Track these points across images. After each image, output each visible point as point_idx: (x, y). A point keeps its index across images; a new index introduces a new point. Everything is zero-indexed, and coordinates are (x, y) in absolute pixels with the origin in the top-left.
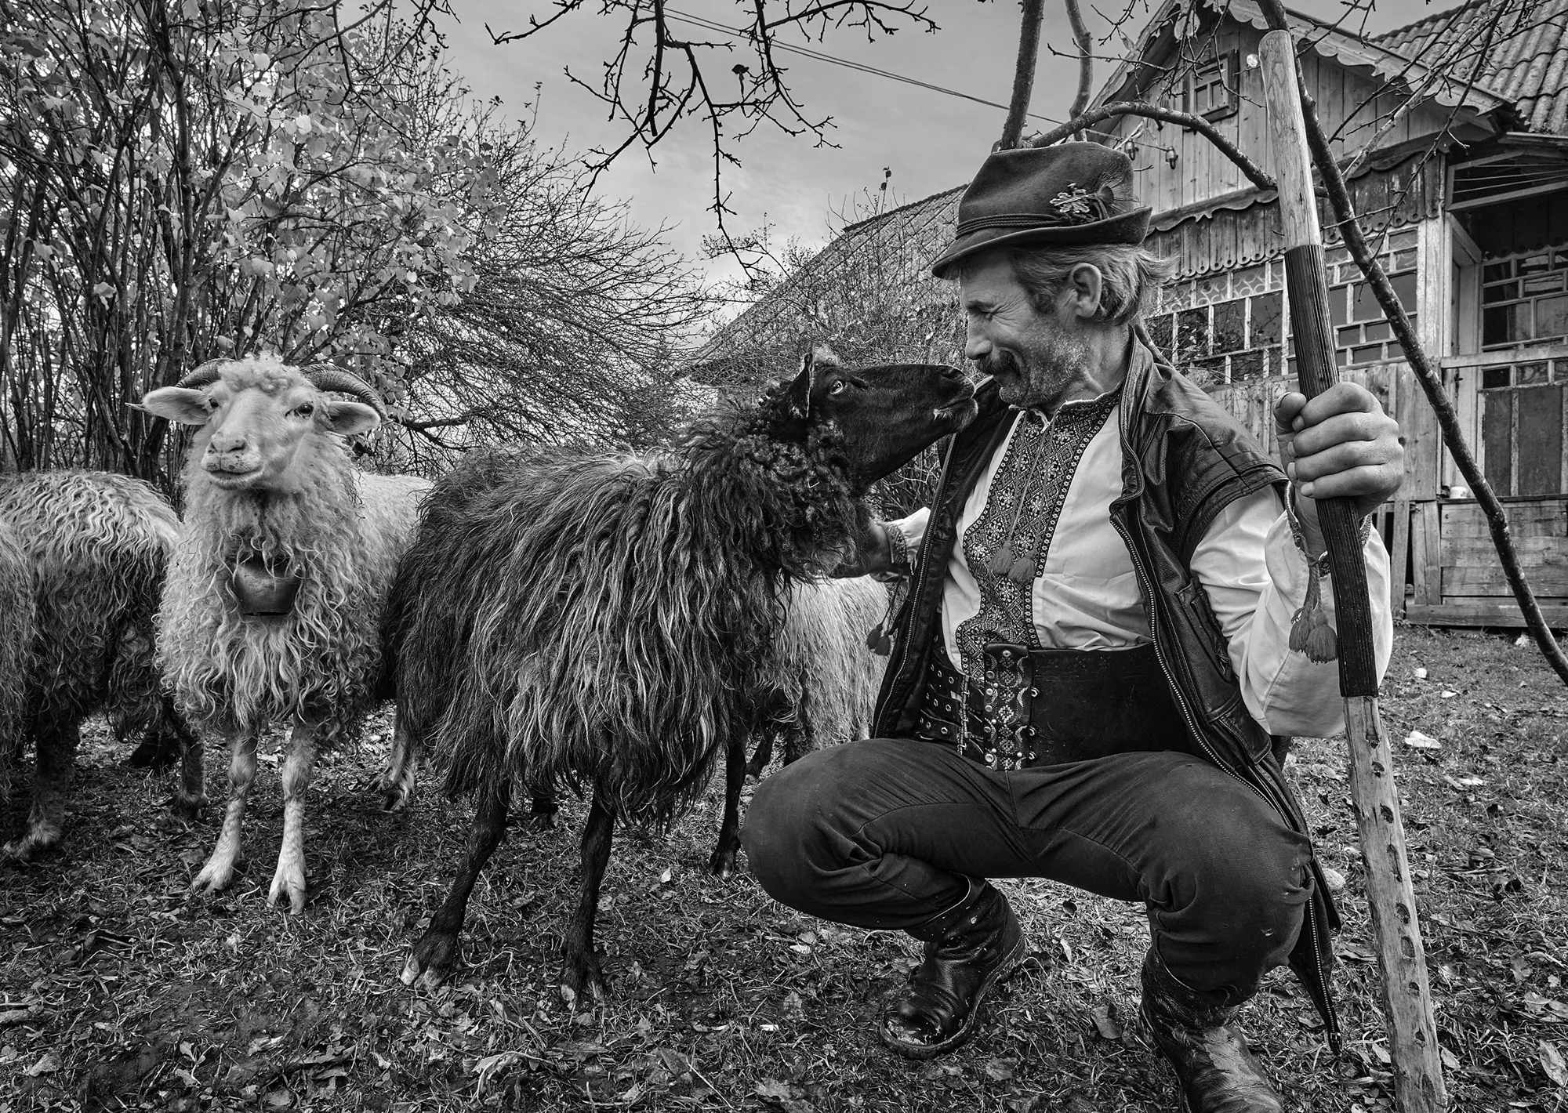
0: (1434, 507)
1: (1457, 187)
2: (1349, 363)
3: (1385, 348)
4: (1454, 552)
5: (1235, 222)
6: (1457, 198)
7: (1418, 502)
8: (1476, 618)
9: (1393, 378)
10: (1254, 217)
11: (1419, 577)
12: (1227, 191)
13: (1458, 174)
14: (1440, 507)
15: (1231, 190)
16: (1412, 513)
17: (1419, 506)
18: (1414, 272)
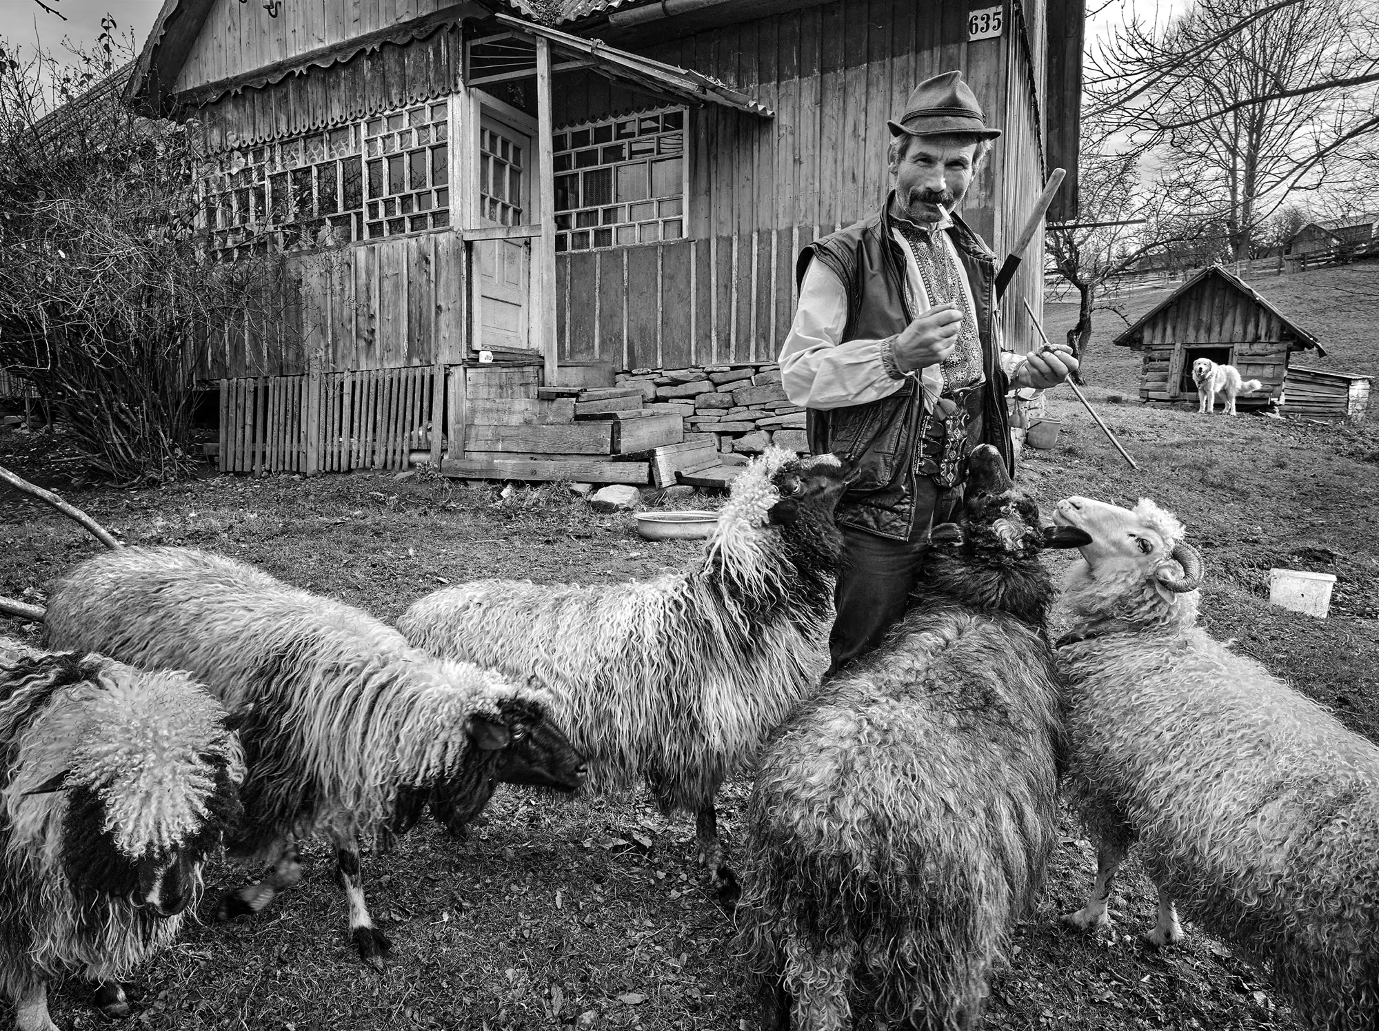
0: (461, 369)
1: (475, 62)
2: (408, 231)
3: (430, 220)
4: (474, 411)
5: (324, 80)
6: (474, 75)
7: (451, 366)
8: (481, 471)
9: (433, 249)
10: (338, 76)
11: (451, 433)
12: (318, 46)
13: (474, 50)
14: (465, 369)
15: (321, 46)
16: (446, 376)
17: (452, 369)
18: (445, 145)
